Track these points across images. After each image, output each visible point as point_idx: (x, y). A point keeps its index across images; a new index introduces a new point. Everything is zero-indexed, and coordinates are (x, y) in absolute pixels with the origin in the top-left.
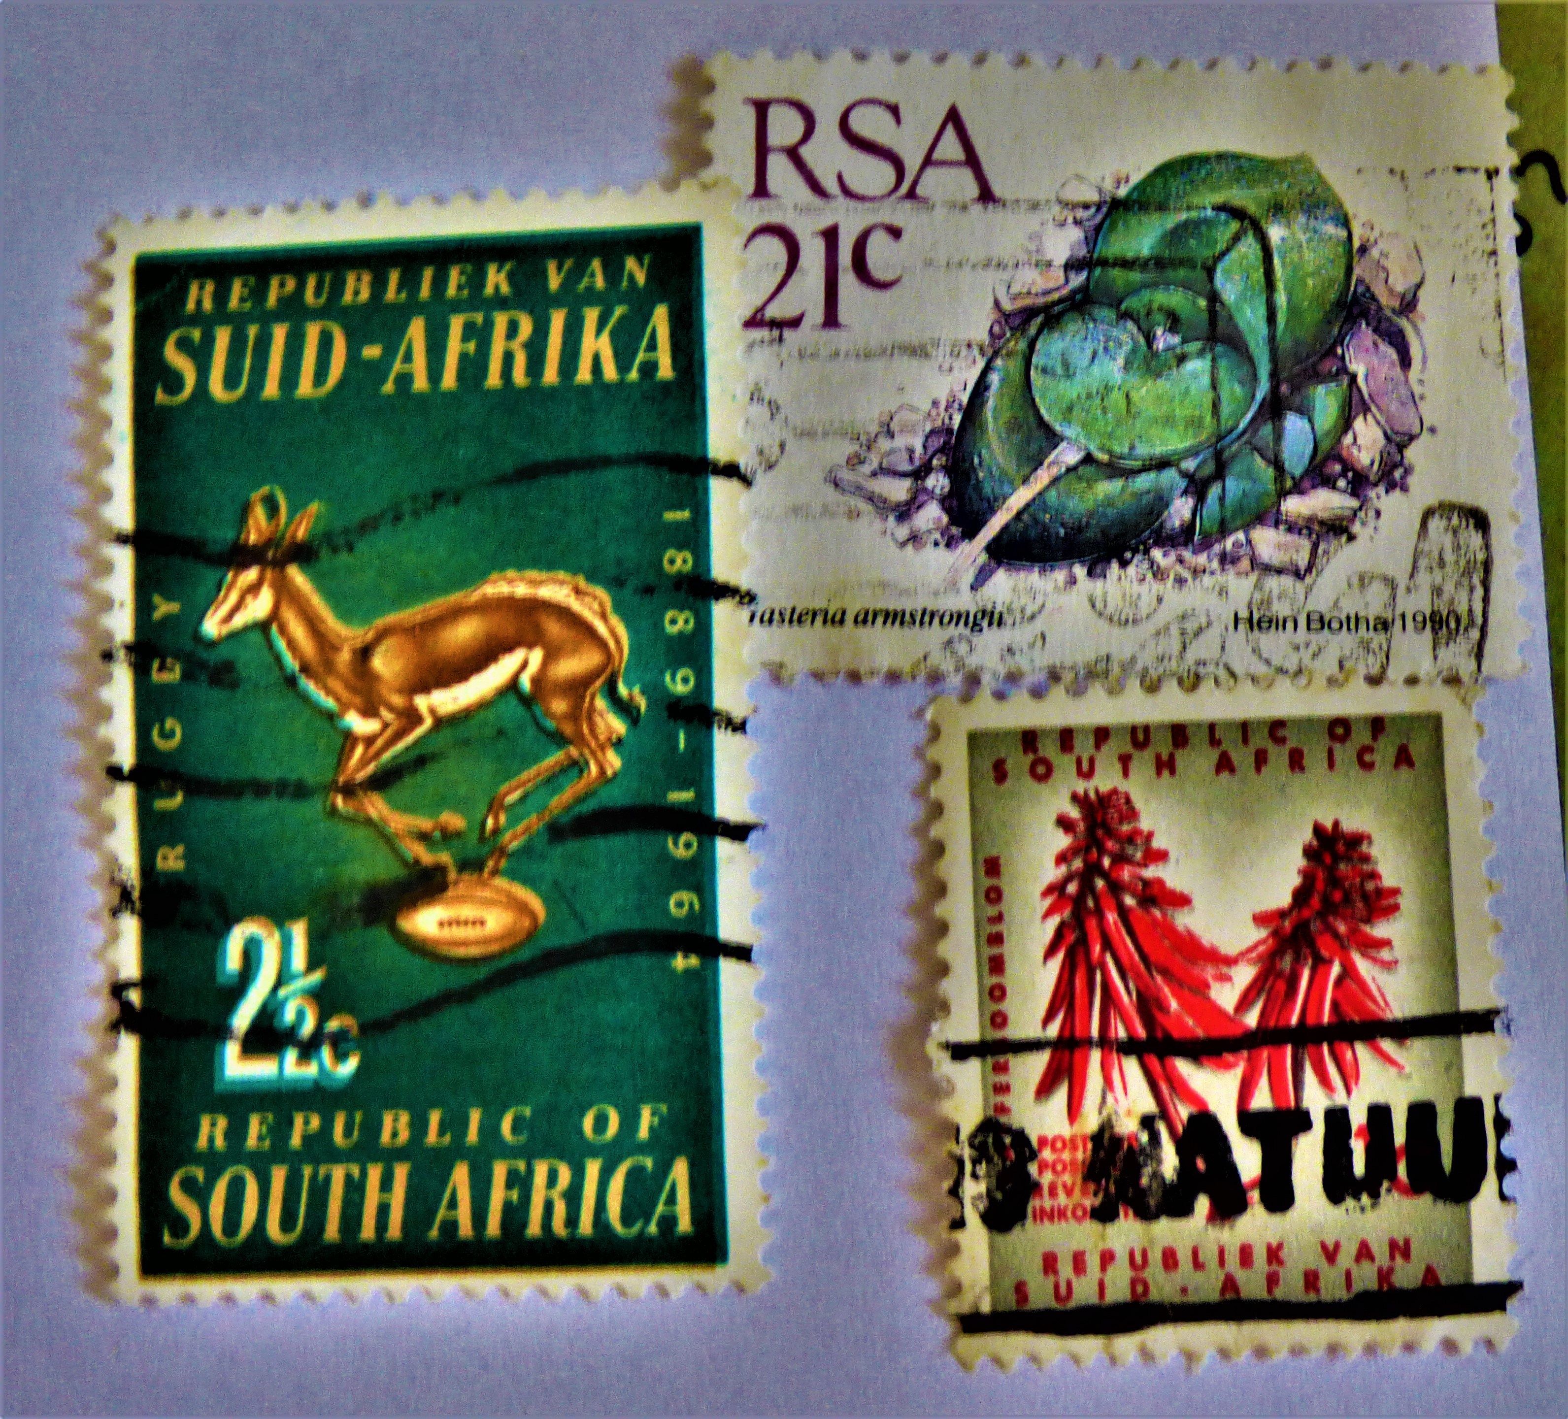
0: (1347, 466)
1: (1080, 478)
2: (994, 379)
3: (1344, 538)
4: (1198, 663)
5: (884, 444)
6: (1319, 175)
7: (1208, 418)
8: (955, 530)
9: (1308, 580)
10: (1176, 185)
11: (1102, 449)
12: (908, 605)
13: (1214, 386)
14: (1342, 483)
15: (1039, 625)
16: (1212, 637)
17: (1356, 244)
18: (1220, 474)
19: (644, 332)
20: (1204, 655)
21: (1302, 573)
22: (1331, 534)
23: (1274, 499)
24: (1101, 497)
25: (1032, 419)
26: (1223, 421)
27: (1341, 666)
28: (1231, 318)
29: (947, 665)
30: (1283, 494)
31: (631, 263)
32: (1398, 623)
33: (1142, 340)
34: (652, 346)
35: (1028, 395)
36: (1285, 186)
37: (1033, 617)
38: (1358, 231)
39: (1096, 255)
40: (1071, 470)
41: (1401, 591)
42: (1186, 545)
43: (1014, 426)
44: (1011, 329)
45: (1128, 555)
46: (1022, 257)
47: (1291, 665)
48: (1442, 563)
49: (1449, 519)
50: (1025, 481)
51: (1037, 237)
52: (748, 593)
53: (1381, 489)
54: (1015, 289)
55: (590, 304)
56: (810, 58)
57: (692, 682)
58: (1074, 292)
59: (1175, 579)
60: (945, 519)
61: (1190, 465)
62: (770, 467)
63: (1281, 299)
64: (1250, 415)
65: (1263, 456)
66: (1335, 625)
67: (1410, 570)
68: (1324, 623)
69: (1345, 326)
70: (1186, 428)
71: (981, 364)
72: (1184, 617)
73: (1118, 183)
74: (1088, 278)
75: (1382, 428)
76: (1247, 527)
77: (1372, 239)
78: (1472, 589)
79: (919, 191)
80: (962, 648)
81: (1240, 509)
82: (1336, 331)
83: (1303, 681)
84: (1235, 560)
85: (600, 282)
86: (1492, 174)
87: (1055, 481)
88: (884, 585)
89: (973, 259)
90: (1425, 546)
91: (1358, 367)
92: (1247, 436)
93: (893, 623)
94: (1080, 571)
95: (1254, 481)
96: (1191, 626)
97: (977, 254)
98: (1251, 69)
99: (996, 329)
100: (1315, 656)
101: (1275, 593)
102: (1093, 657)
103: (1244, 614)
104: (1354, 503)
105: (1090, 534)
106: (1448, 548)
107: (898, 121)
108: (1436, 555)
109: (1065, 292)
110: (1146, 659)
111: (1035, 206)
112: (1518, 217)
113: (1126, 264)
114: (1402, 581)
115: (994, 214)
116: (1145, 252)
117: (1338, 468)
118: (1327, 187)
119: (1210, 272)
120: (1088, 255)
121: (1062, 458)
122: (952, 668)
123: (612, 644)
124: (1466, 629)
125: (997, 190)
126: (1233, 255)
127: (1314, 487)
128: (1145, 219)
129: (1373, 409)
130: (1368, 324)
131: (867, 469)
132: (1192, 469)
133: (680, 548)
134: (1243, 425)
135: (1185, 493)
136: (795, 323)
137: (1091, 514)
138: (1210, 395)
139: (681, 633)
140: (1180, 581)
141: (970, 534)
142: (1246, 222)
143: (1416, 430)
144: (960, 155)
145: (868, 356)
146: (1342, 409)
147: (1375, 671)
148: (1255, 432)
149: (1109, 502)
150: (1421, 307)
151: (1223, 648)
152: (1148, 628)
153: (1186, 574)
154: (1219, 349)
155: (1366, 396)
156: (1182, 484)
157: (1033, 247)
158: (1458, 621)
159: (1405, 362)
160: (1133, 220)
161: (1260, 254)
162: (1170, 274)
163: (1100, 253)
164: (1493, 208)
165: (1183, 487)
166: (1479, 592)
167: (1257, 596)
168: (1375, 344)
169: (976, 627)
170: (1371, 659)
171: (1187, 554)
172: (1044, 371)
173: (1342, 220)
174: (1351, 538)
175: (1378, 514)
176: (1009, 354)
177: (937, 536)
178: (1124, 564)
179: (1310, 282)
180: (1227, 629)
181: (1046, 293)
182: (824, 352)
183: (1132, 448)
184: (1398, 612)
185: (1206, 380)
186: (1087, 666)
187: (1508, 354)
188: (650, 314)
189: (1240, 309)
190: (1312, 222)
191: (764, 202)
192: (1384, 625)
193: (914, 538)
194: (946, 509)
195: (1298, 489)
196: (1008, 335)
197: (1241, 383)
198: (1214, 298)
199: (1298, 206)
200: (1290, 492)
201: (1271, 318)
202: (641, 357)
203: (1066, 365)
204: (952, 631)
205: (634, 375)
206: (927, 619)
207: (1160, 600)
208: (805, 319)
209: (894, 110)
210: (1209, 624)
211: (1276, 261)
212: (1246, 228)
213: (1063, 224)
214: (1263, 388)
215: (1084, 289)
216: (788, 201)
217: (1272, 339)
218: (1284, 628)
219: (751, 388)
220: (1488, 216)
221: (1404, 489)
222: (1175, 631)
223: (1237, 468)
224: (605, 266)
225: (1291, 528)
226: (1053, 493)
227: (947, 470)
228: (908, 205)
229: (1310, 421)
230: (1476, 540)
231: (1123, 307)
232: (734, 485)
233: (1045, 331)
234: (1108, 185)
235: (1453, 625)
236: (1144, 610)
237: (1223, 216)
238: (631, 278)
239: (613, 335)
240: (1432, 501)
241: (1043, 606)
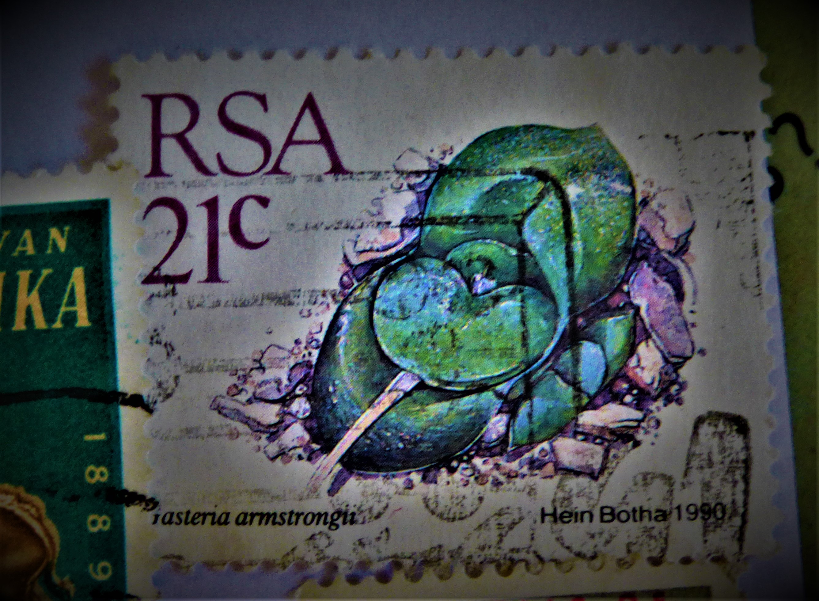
0: (633, 384)
1: (415, 401)
2: (344, 320)
3: (630, 444)
4: (512, 550)
5: (257, 377)
6: (608, 142)
7: (519, 349)
8: (315, 446)
9: (602, 480)
10: (491, 153)
11: (432, 377)
12: (278, 508)
13: (523, 322)
14: (628, 399)
15: (383, 522)
16: (523, 530)
17: (639, 198)
18: (528, 395)
19: (65, 290)
20: (517, 544)
21: (596, 475)
22: (620, 441)
23: (572, 414)
24: (432, 417)
25: (375, 355)
26: (530, 352)
27: (629, 551)
28: (536, 264)
29: (311, 556)
30: (580, 409)
31: (54, 233)
32: (675, 513)
33: (464, 285)
34: (72, 302)
35: (371, 332)
36: (580, 151)
37: (378, 516)
38: (640, 187)
39: (426, 217)
40: (408, 394)
41: (677, 487)
42: (501, 454)
43: (361, 360)
44: (358, 280)
45: (454, 464)
46: (366, 218)
47: (588, 550)
48: (710, 463)
49: (716, 426)
50: (371, 404)
51: (377, 201)
52: (152, 500)
53: (660, 403)
54: (361, 246)
55: (23, 268)
56: (195, 58)
57: (110, 573)
58: (409, 247)
59: (493, 483)
60: (307, 437)
61: (503, 388)
62: (169, 396)
63: (578, 246)
64: (552, 345)
65: (565, 380)
66: (624, 516)
67: (683, 468)
68: (614, 515)
69: (630, 269)
70: (501, 356)
71: (334, 308)
72: (500, 514)
73: (444, 153)
74: (420, 235)
75: (661, 352)
76: (551, 438)
77: (651, 194)
78: (735, 483)
79: (283, 167)
80: (322, 542)
81: (546, 424)
82: (622, 272)
83: (597, 563)
84: (541, 466)
85: (30, 250)
86: (749, 136)
87: (394, 404)
88: (258, 492)
89: (327, 224)
90: (697, 449)
91: (641, 301)
92: (550, 364)
93: (266, 523)
94: (416, 477)
95: (558, 400)
96: (506, 520)
97: (329, 219)
98: (552, 54)
99: (345, 279)
100: (608, 542)
101: (575, 491)
102: (428, 548)
103: (549, 510)
104: (638, 415)
105: (423, 446)
106: (715, 450)
107: (266, 109)
108: (705, 456)
109: (400, 247)
110: (471, 548)
111: (377, 175)
112: (772, 170)
113: (451, 221)
114: (678, 478)
115: (343, 183)
116: (467, 211)
117: (625, 386)
118: (614, 151)
119: (519, 225)
120: (420, 217)
121: (399, 386)
122: (314, 559)
123: (46, 541)
124: (730, 518)
125: (346, 163)
126: (538, 211)
127: (606, 403)
128: (466, 183)
129: (654, 336)
130: (649, 266)
131: (243, 397)
132: (505, 391)
133: (98, 464)
134: (546, 354)
135: (500, 411)
136: (184, 278)
137: (425, 430)
138: (521, 329)
139: (100, 532)
140: (497, 483)
141: (327, 449)
142: (549, 183)
143: (688, 353)
144: (316, 136)
145: (244, 305)
146: (628, 337)
147: (656, 554)
148: (558, 357)
149: (439, 419)
150: (693, 249)
151: (532, 539)
152: (472, 522)
153: (502, 479)
154: (528, 289)
155: (648, 326)
156: (498, 403)
157: (374, 210)
158: (724, 512)
159: (680, 296)
160: (456, 184)
161: (560, 210)
162: (487, 228)
163: (430, 213)
164: (750, 166)
165: (498, 406)
166: (741, 486)
167: (561, 495)
168: (655, 281)
169: (333, 525)
170: (653, 542)
171: (502, 461)
172: (384, 313)
173: (627, 177)
174: (637, 444)
175: (658, 423)
176: (357, 301)
177: (300, 451)
178: (452, 471)
179: (601, 230)
180: (535, 522)
181: (385, 249)
182: (208, 303)
183: (457, 375)
184: (675, 504)
185: (517, 317)
186: (422, 554)
187: (764, 286)
188: (69, 276)
189: (543, 257)
190: (603, 182)
191: (159, 179)
192: (664, 515)
193: (282, 453)
194: (308, 430)
195: (593, 405)
196: (356, 285)
197: (546, 319)
198: (523, 247)
199: (591, 168)
200: (585, 408)
201: (570, 264)
202: (63, 309)
203: (402, 308)
204: (314, 528)
205: (58, 325)
206: (294, 518)
207: (481, 499)
208: (193, 275)
209: (262, 99)
210: (521, 519)
211: (574, 215)
212: (549, 187)
213: (398, 190)
214: (564, 322)
215: (416, 244)
216: (178, 178)
217: (571, 280)
218: (582, 520)
219: (152, 333)
220: (745, 172)
221: (680, 402)
222: (493, 523)
223: (541, 389)
224: (34, 236)
225: (587, 437)
226: (392, 414)
227: (309, 397)
228: (274, 177)
229: (603, 349)
230: (737, 442)
231: (448, 258)
232: (139, 412)
233: (385, 281)
234: (436, 155)
235: (719, 515)
236: (469, 510)
237: (530, 178)
238: (55, 246)
239: (41, 292)
240: (702, 411)
241: (387, 506)
